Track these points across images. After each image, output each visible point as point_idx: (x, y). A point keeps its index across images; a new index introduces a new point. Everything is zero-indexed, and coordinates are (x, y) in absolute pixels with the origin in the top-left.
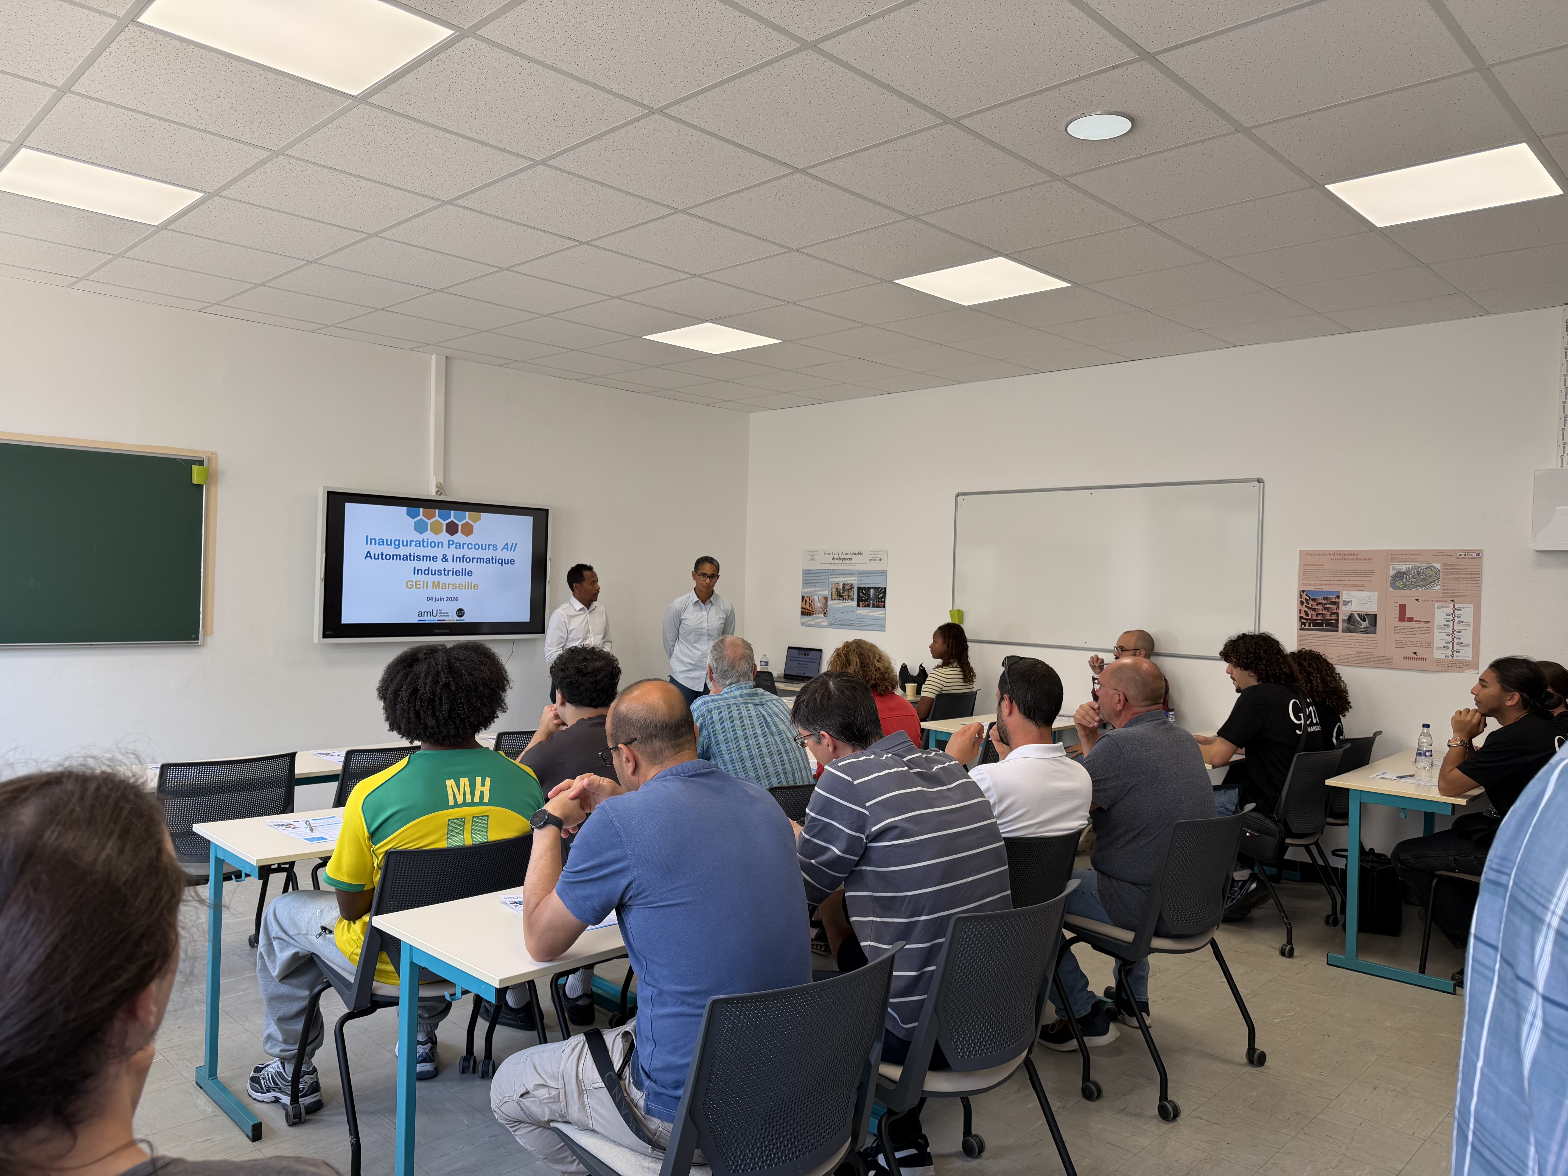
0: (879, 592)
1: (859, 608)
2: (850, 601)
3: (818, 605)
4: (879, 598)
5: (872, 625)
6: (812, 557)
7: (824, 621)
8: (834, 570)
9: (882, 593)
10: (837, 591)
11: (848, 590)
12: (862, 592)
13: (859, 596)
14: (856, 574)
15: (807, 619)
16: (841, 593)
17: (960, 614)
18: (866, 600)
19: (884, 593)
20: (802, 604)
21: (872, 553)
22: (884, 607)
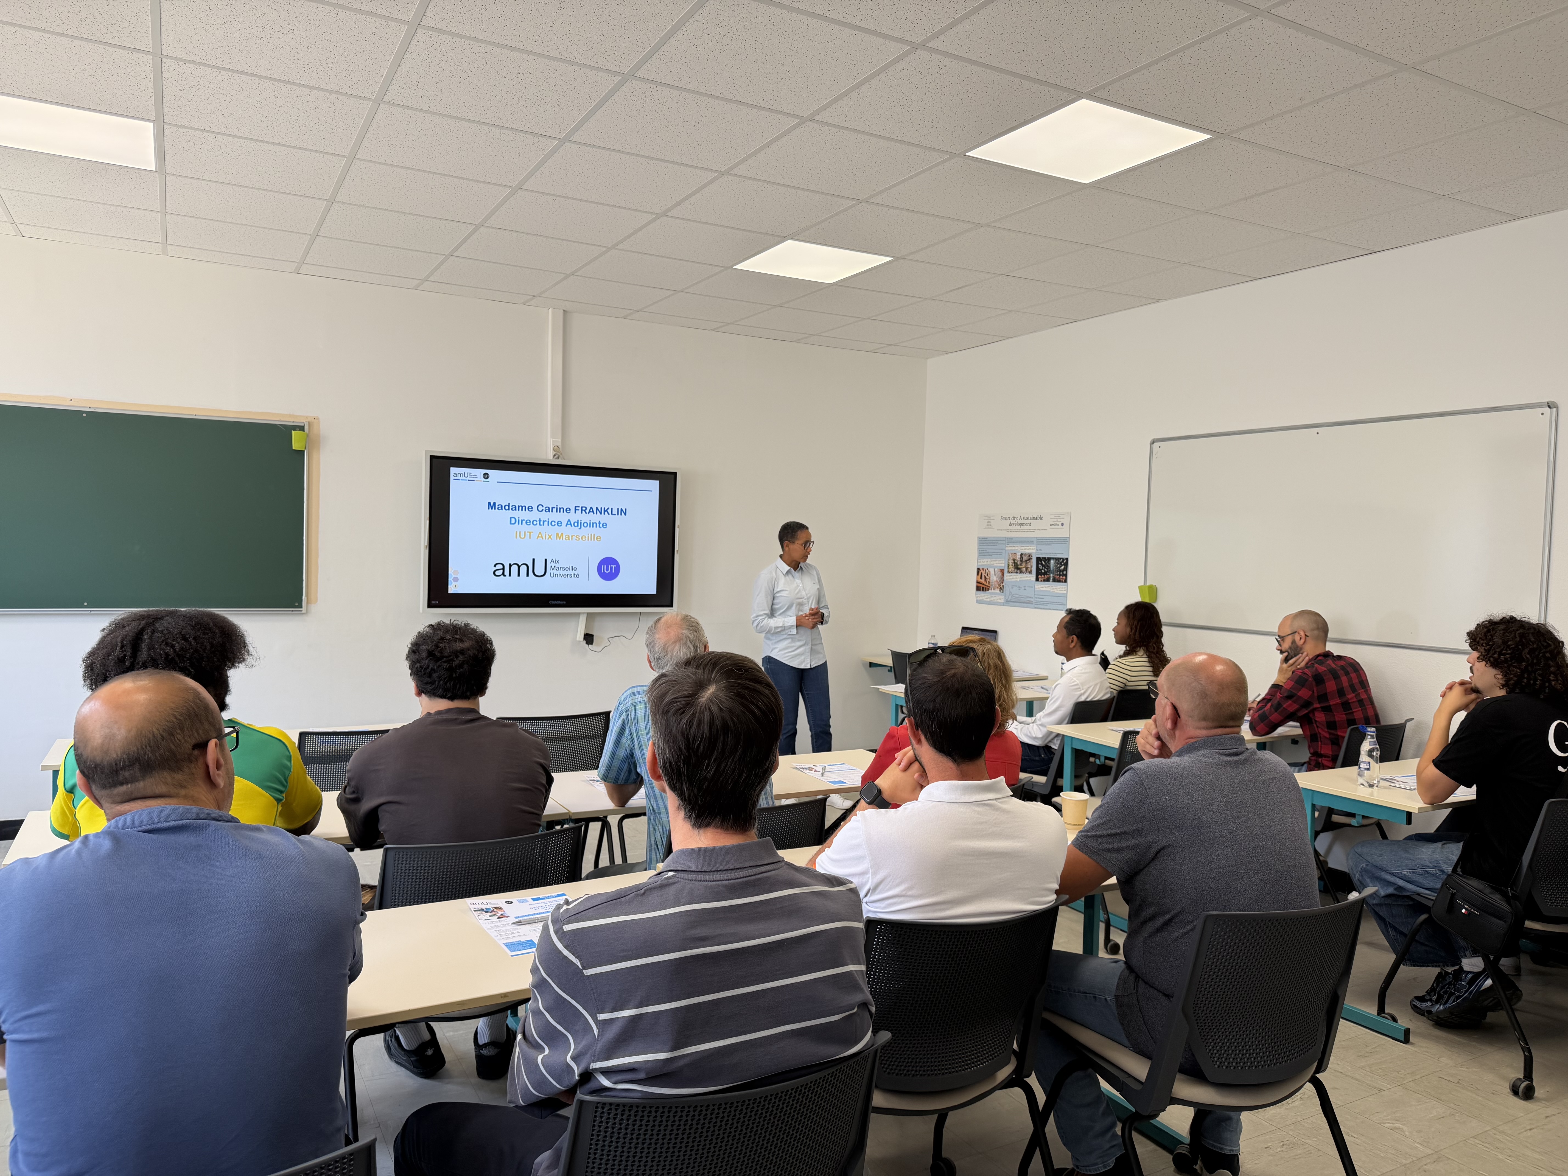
0: (1061, 563)
1: (1037, 582)
2: (1028, 575)
3: (994, 578)
4: (1060, 571)
5: (1052, 603)
6: (989, 522)
7: (1000, 598)
8: (1011, 538)
9: (1064, 564)
10: (1014, 563)
11: (1026, 561)
12: (1042, 564)
13: (1038, 569)
14: (1035, 542)
15: (983, 595)
16: (1018, 566)
17: (1153, 591)
18: (1045, 573)
19: (1066, 565)
20: (977, 578)
21: (1053, 517)
22: (1066, 581)
